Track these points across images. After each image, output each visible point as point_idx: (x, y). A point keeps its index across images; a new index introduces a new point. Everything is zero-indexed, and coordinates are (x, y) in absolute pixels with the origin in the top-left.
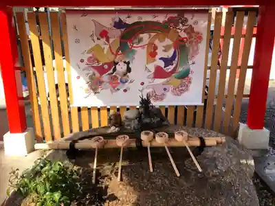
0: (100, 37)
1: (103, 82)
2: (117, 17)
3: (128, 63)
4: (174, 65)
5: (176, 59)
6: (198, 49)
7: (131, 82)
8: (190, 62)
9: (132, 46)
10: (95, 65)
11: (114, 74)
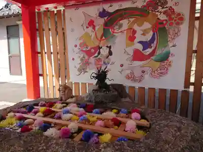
0: (88, 26)
1: (90, 63)
2: (101, 8)
3: (110, 47)
4: (153, 48)
5: (155, 42)
6: (179, 31)
7: (113, 63)
8: (171, 44)
9: (113, 32)
10: (84, 49)
11: (99, 57)
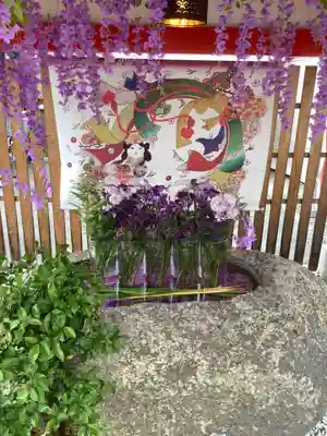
0: (102, 103)
1: (106, 174)
3: (147, 146)
4: (220, 151)
5: (224, 142)
7: (152, 174)
8: (246, 146)
9: (154, 120)
10: (93, 148)
11: (124, 162)
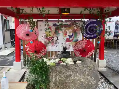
2: (54, 23)
3: (57, 37)
4: (73, 38)
7: (59, 43)
8: (78, 37)
9: (59, 32)
11: (53, 41)
